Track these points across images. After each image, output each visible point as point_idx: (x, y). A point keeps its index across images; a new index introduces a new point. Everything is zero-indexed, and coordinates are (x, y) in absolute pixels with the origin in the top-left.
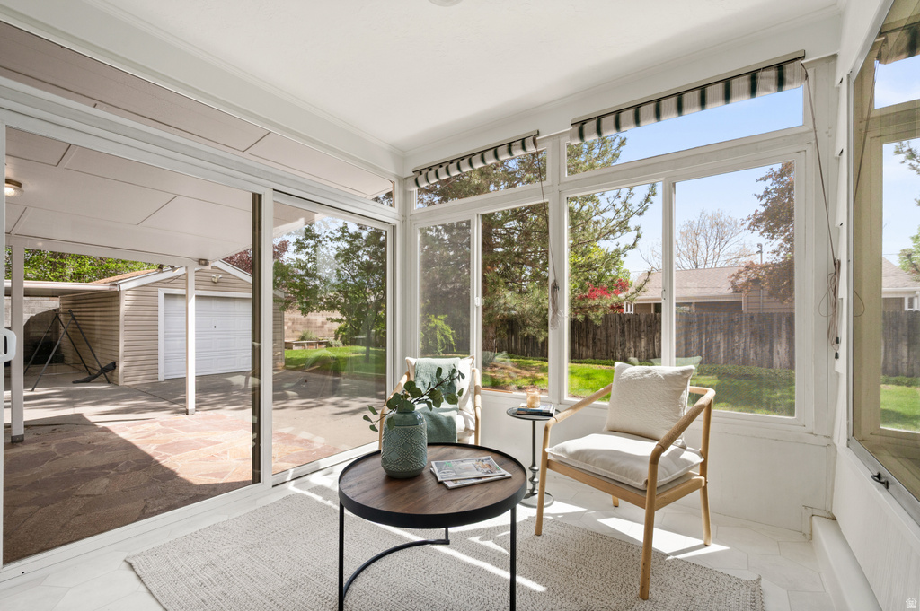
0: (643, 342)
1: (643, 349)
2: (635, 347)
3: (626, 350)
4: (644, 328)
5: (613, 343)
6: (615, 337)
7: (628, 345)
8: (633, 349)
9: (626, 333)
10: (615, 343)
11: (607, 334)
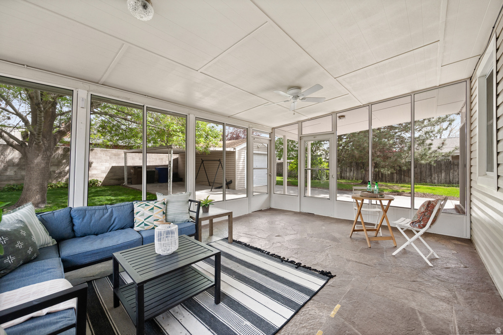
0: (443, 175)
1: (443, 178)
2: (438, 177)
3: (433, 178)
4: (443, 167)
5: (424, 175)
6: (426, 173)
7: (433, 176)
8: (437, 178)
9: (433, 170)
10: (426, 175)
11: (421, 171)
